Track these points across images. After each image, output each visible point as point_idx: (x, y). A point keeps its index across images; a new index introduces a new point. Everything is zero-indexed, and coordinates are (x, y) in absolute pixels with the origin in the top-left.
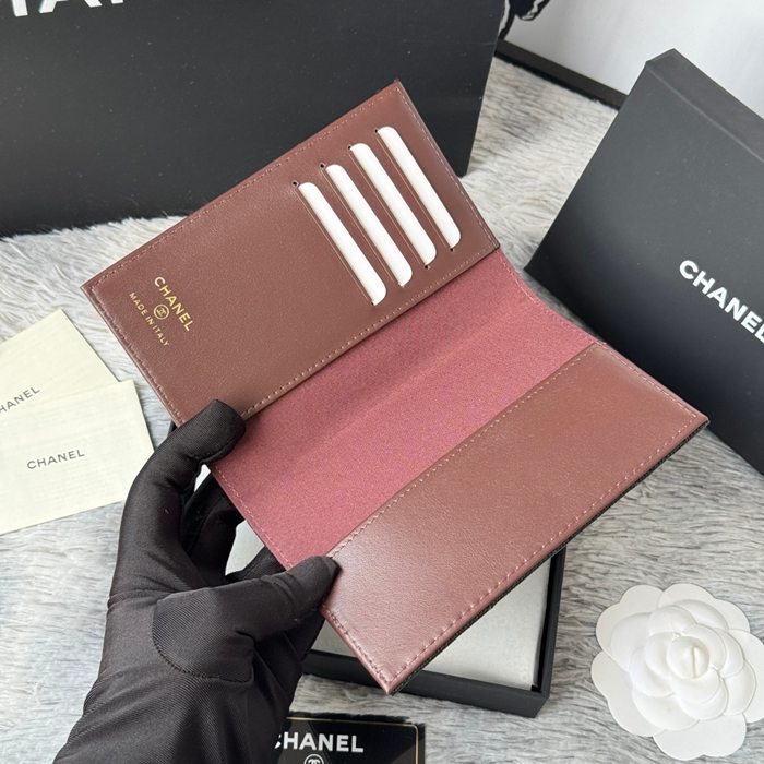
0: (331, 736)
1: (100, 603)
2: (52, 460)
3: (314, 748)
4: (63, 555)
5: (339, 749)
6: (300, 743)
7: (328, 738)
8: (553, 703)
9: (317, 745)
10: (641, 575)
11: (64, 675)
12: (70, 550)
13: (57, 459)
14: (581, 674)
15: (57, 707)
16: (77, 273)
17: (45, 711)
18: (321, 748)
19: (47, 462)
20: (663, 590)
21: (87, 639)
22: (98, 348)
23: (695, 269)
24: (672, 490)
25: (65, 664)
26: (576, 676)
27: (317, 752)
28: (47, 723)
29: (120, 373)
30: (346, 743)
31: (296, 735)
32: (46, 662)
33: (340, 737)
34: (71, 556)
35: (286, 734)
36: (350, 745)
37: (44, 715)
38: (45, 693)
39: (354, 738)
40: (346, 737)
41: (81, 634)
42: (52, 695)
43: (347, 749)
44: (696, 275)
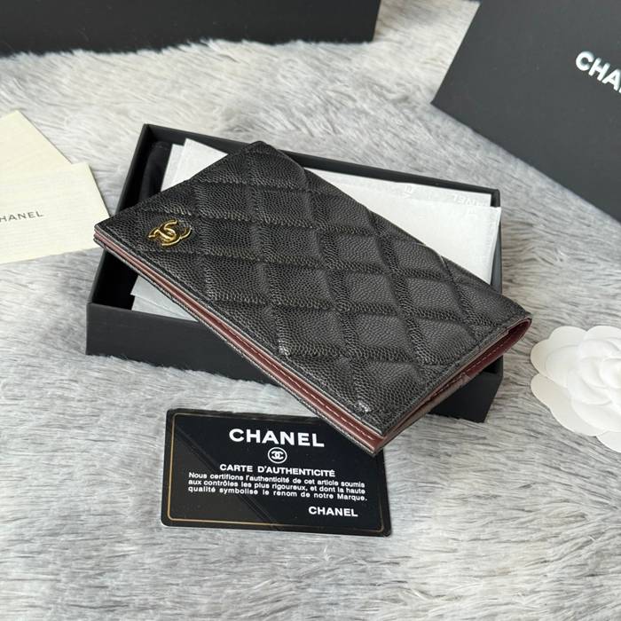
0: (292, 434)
1: (61, 323)
2: (12, 217)
3: (276, 442)
4: (26, 286)
5: (300, 443)
6: (262, 437)
7: (289, 436)
8: (500, 411)
9: (279, 440)
10: (565, 316)
11: (29, 377)
12: (31, 283)
13: (17, 217)
14: (522, 389)
15: (21, 402)
16: (33, 86)
17: (10, 405)
18: (283, 442)
19: (7, 218)
20: (587, 330)
21: (50, 350)
22: (53, 142)
23: (591, 60)
24: (583, 257)
25: (29, 368)
26: (518, 390)
27: (280, 445)
28: (12, 414)
29: (74, 159)
30: (307, 439)
31: (258, 432)
32: (11, 366)
33: (300, 435)
34: (34, 286)
35: (248, 431)
36: (310, 440)
37: (9, 408)
38: (10, 390)
39: (314, 436)
40: (307, 435)
41: (43, 346)
42: (17, 391)
43: (308, 444)
44: (591, 64)
